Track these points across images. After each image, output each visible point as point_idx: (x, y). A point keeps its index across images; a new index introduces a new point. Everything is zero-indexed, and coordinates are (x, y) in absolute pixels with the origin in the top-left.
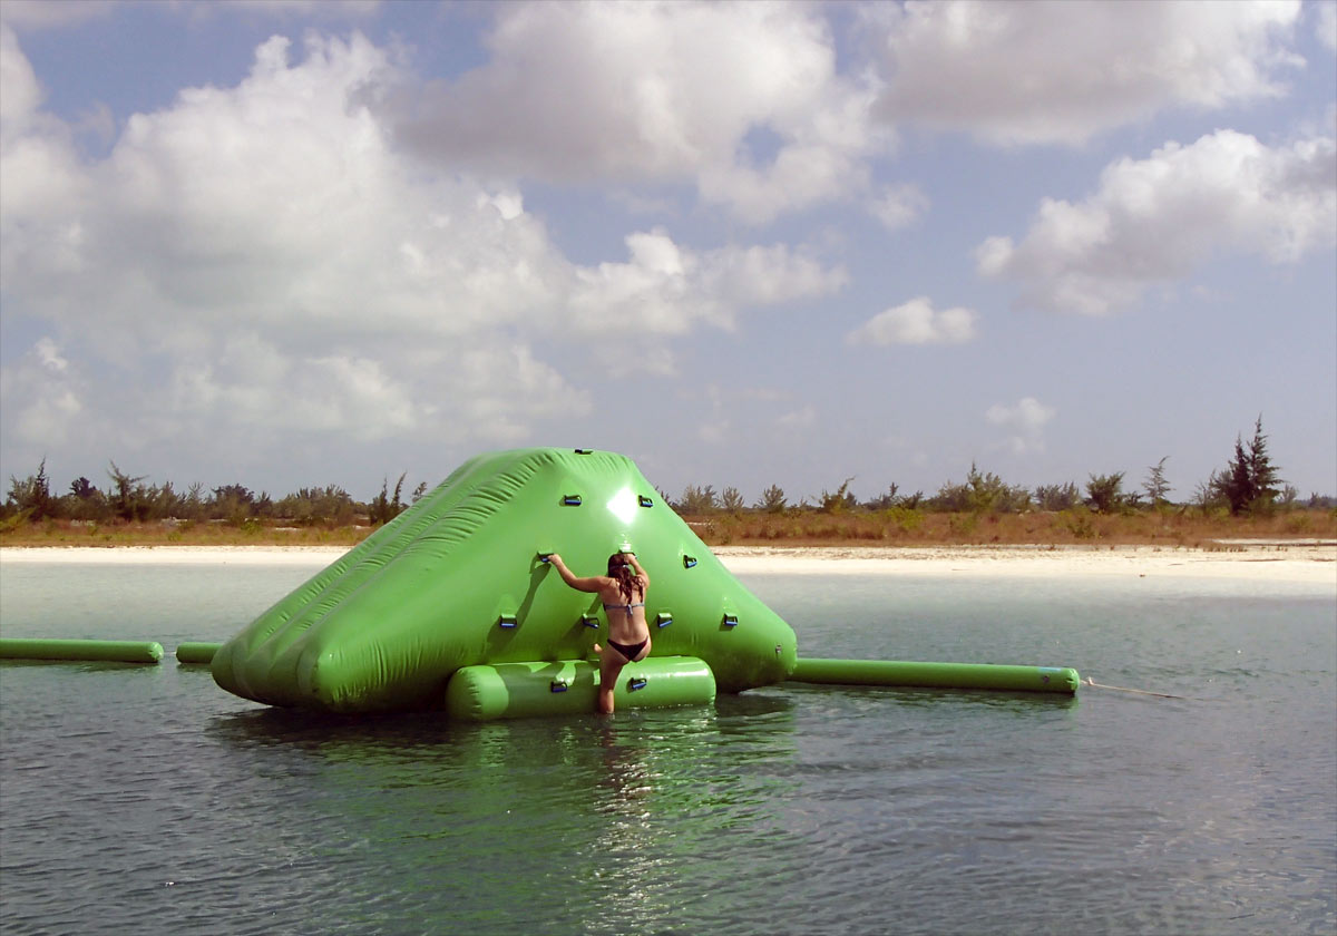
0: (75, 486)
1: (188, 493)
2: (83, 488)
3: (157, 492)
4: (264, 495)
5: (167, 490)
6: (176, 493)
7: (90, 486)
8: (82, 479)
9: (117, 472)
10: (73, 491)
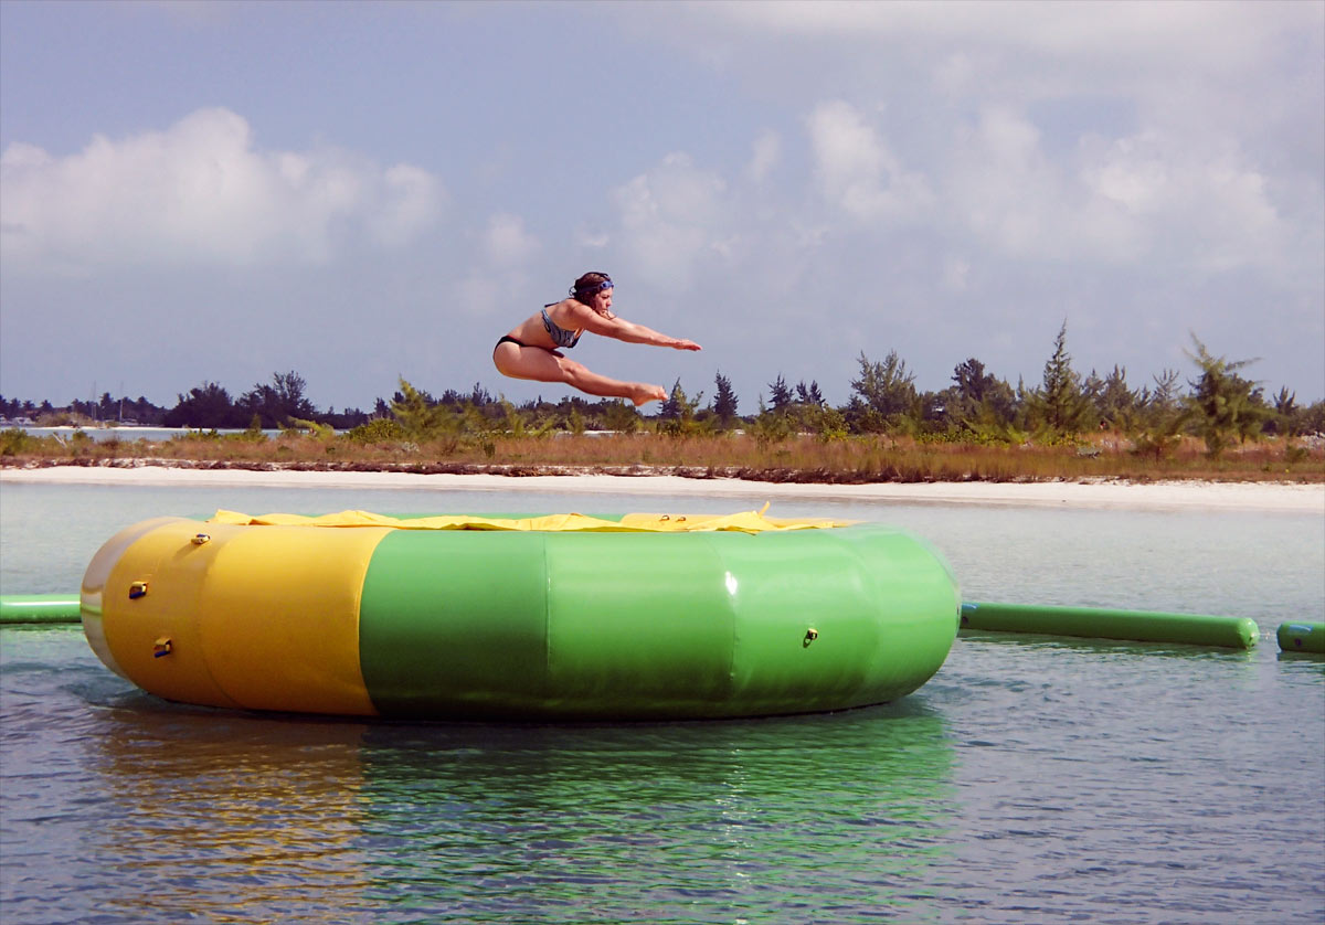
0: (960, 374)
1: (1152, 388)
2: (974, 380)
3: (1099, 385)
4: (1283, 396)
5: (1115, 383)
6: (1131, 388)
7: (985, 373)
8: (972, 362)
10: (957, 383)
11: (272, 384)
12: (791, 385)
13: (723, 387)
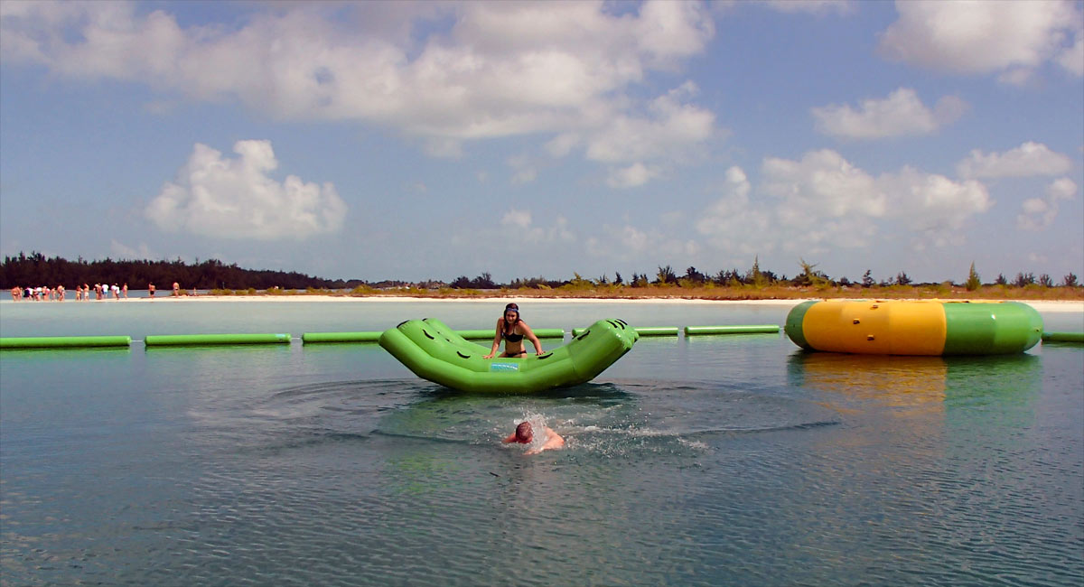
0: (689, 271)
1: (745, 275)
9: (804, 262)
11: (482, 276)
12: (638, 275)
13: (618, 276)
